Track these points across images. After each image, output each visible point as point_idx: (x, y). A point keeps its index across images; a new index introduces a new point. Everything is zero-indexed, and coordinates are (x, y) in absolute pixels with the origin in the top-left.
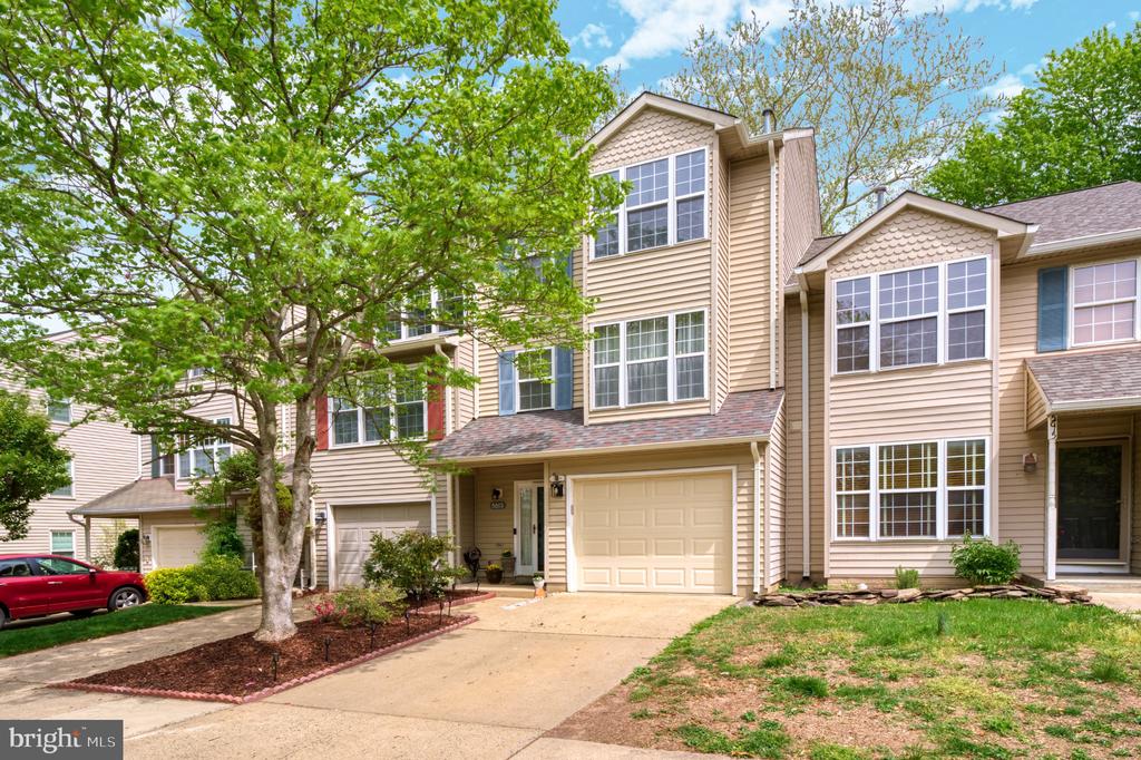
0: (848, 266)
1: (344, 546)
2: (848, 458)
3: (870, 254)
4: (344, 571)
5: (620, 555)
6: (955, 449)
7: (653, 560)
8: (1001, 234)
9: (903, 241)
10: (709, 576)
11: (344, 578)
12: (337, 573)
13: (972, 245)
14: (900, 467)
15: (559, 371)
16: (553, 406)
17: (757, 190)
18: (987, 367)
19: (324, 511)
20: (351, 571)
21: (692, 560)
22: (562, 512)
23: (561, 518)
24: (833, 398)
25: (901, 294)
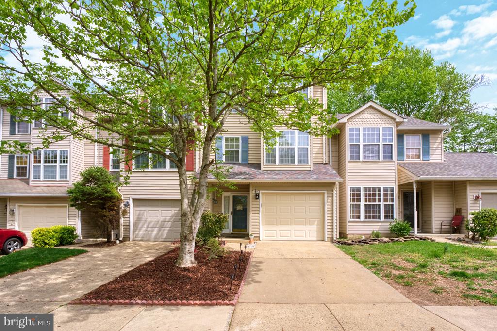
0: (353, 123)
1: (138, 218)
2: (353, 191)
3: (360, 120)
4: (138, 231)
5: (280, 225)
6: (385, 190)
7: (293, 227)
8: (397, 120)
9: (369, 117)
10: (315, 233)
11: (137, 235)
12: (134, 231)
13: (388, 122)
14: (370, 195)
15: (243, 147)
16: (240, 162)
17: (318, 90)
18: (393, 163)
19: (128, 201)
20: (142, 231)
21: (308, 227)
22: (258, 206)
23: (257, 209)
24: (349, 169)
25: (369, 135)
